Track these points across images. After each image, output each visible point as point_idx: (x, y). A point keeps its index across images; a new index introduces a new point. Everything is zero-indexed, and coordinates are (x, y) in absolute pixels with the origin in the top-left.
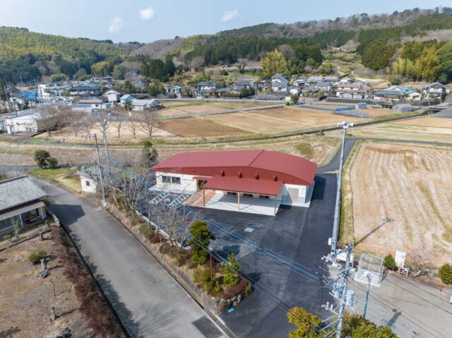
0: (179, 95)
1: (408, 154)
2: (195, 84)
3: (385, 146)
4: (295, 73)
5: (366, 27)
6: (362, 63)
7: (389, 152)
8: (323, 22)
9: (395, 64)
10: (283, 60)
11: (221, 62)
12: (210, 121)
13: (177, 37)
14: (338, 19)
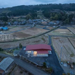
0: (10, 25)
1: (59, 39)
2: (13, 22)
3: (55, 37)
4: (33, 19)
5: (43, 7)
6: (44, 15)
7: (56, 39)
8: (34, 5)
9: (51, 17)
10: (30, 16)
11: (16, 16)
12: (22, 33)
13: (3, 8)
14: (37, 5)
